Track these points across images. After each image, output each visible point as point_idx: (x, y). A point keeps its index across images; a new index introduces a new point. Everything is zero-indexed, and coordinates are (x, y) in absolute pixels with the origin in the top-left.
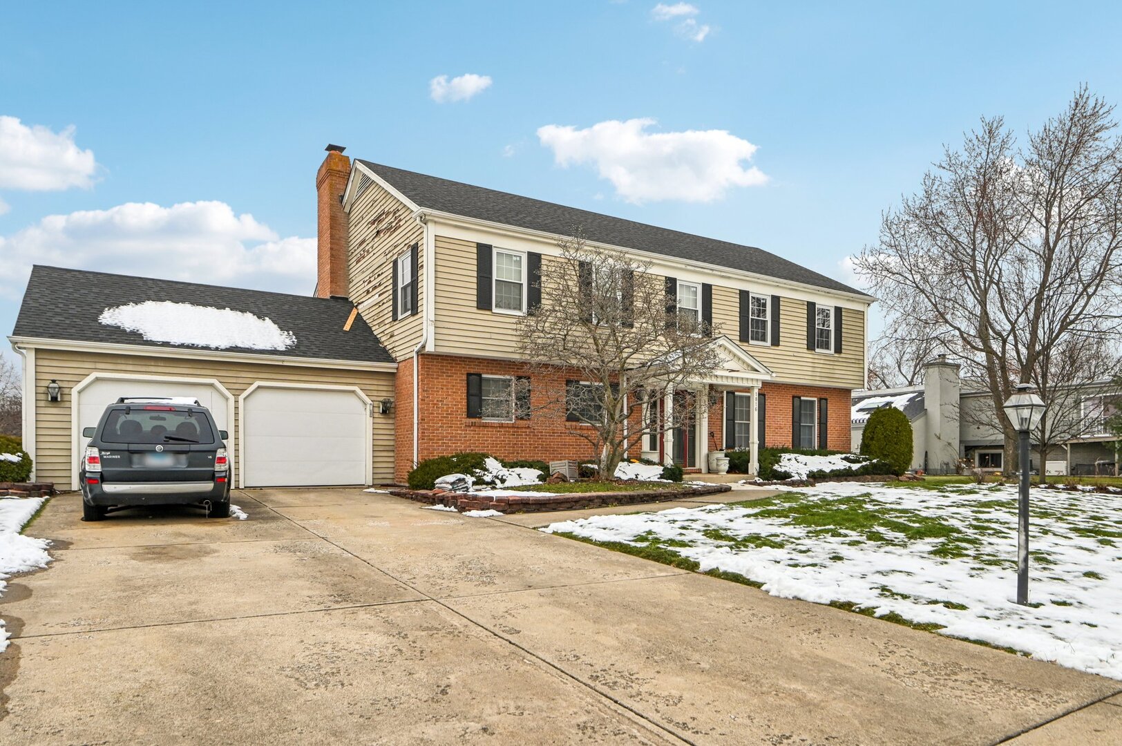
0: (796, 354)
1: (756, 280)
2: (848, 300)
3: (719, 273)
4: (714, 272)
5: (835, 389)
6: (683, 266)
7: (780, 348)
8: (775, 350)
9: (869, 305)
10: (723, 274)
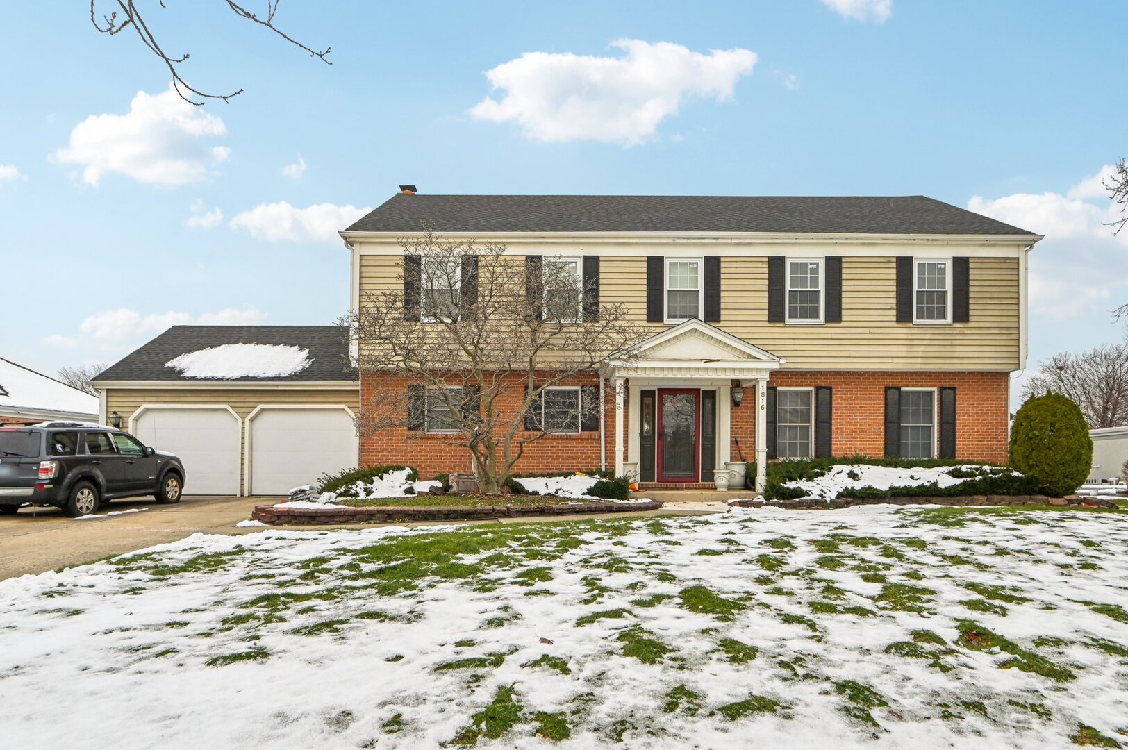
0: (872, 330)
1: (794, 241)
2: (983, 245)
3: (729, 241)
4: (720, 241)
5: (972, 373)
6: (670, 241)
7: (843, 324)
8: (834, 328)
9: (1031, 246)
10: (734, 241)
